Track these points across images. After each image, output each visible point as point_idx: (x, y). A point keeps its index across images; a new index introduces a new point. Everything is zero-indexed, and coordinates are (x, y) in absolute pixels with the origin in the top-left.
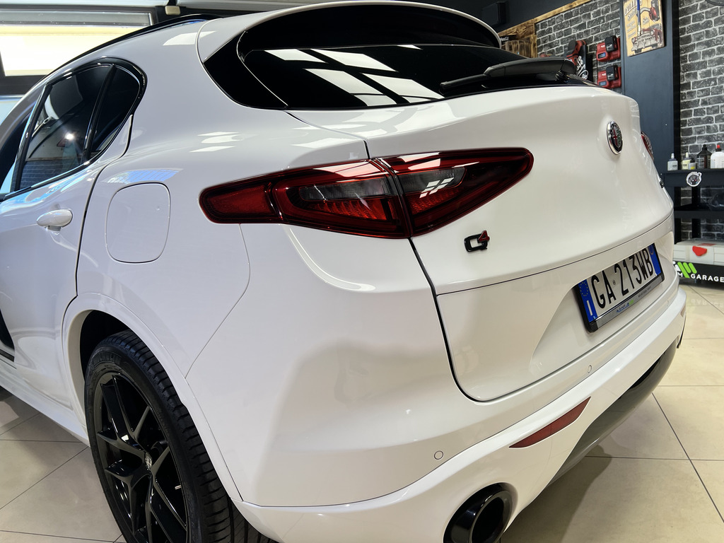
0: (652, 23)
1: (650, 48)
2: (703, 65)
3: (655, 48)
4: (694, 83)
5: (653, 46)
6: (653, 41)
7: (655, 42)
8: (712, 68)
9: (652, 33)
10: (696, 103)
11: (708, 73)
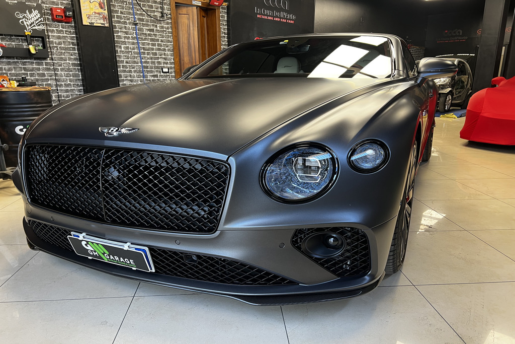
0: (102, 11)
1: (100, 25)
2: (124, 43)
3: (103, 26)
4: (120, 51)
5: (102, 24)
6: (102, 21)
7: (103, 22)
8: (130, 46)
9: (101, 17)
10: (122, 62)
11: (127, 48)
